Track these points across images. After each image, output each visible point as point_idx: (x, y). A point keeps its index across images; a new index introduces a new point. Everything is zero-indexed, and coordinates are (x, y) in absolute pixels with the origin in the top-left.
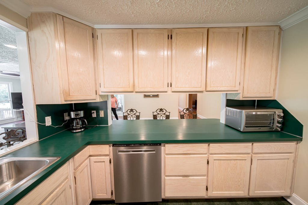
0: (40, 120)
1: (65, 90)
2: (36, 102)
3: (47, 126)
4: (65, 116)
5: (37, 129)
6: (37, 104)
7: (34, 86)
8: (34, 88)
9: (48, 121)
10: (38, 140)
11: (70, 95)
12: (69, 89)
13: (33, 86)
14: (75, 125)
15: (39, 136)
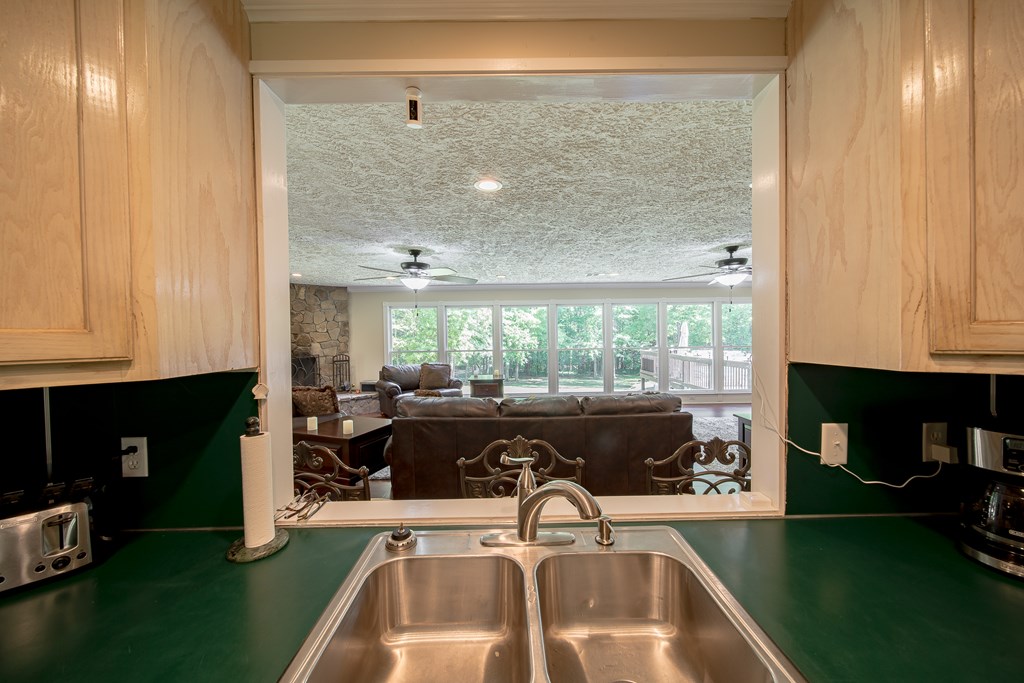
0: (802, 431)
1: (938, 283)
2: (791, 353)
3: (825, 466)
4: (930, 442)
5: (784, 467)
6: (793, 360)
7: (790, 285)
8: (787, 295)
9: (834, 444)
10: (782, 513)
11: (973, 318)
12: (974, 275)
13: (787, 283)
14: (992, 511)
15: (787, 495)
